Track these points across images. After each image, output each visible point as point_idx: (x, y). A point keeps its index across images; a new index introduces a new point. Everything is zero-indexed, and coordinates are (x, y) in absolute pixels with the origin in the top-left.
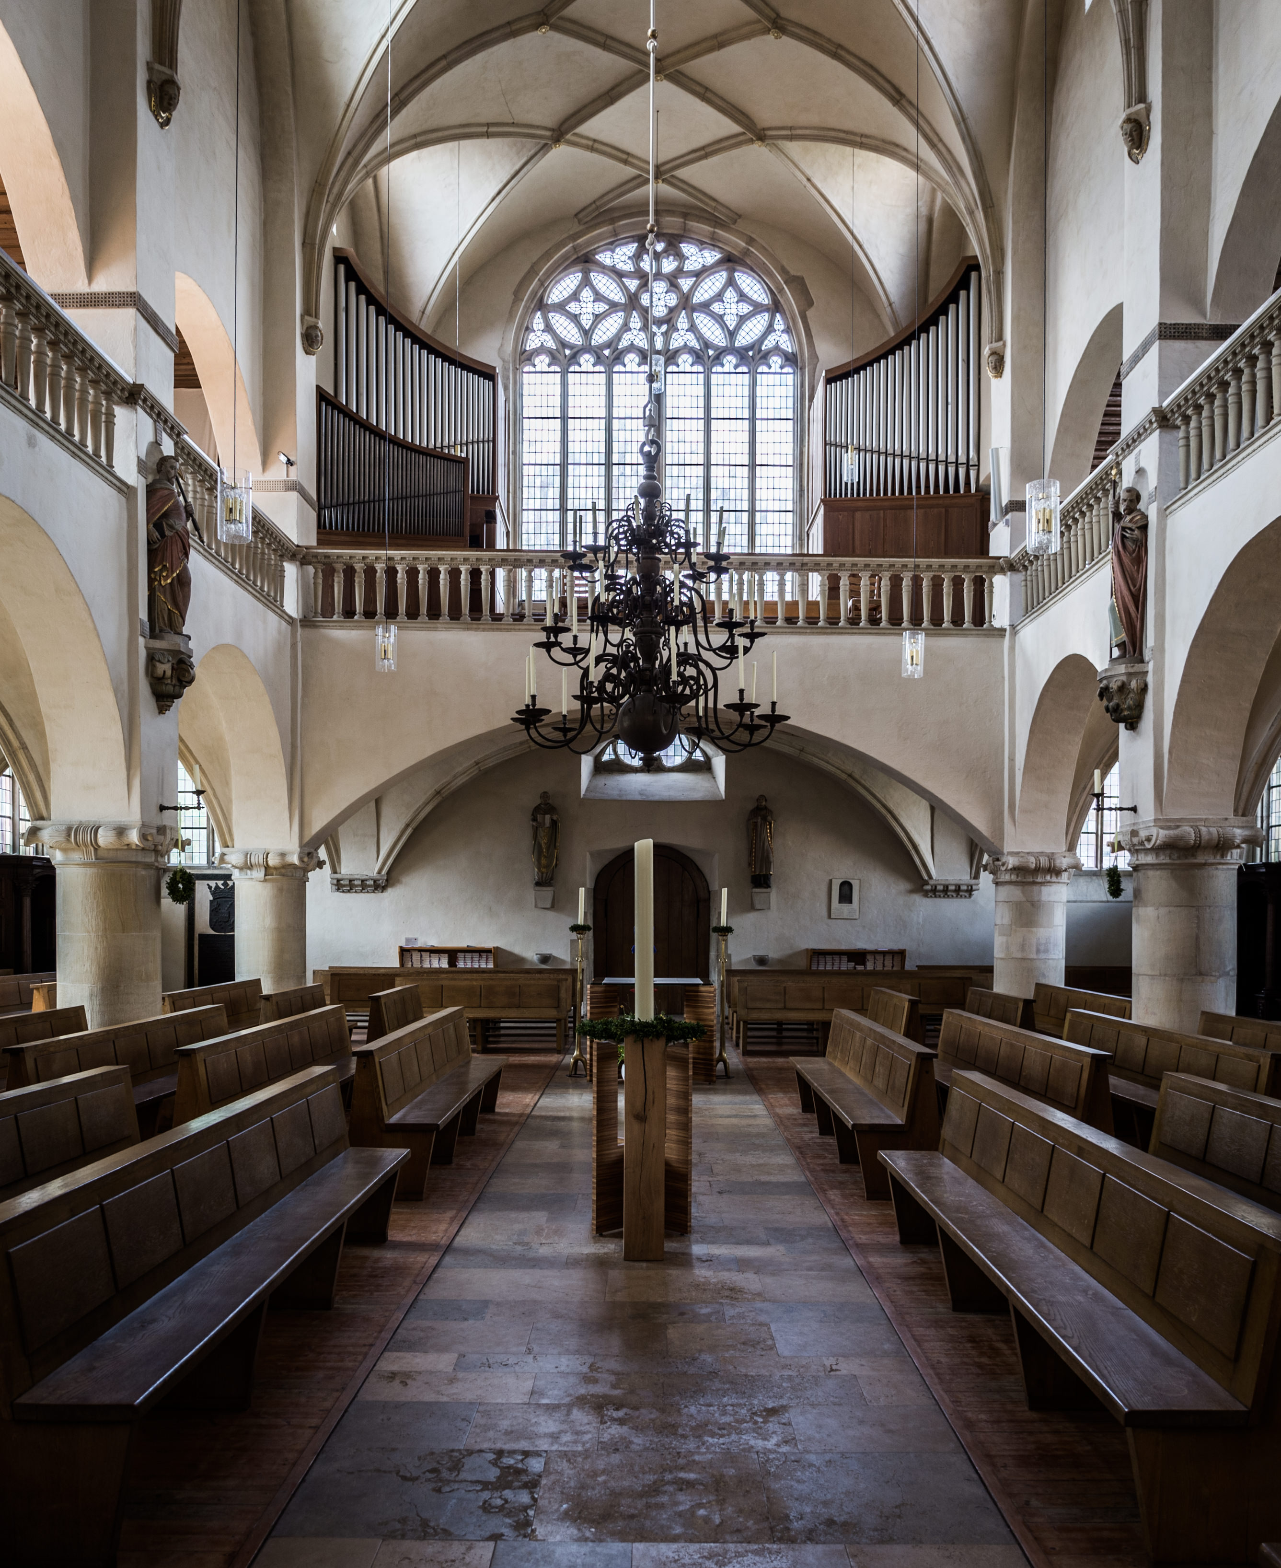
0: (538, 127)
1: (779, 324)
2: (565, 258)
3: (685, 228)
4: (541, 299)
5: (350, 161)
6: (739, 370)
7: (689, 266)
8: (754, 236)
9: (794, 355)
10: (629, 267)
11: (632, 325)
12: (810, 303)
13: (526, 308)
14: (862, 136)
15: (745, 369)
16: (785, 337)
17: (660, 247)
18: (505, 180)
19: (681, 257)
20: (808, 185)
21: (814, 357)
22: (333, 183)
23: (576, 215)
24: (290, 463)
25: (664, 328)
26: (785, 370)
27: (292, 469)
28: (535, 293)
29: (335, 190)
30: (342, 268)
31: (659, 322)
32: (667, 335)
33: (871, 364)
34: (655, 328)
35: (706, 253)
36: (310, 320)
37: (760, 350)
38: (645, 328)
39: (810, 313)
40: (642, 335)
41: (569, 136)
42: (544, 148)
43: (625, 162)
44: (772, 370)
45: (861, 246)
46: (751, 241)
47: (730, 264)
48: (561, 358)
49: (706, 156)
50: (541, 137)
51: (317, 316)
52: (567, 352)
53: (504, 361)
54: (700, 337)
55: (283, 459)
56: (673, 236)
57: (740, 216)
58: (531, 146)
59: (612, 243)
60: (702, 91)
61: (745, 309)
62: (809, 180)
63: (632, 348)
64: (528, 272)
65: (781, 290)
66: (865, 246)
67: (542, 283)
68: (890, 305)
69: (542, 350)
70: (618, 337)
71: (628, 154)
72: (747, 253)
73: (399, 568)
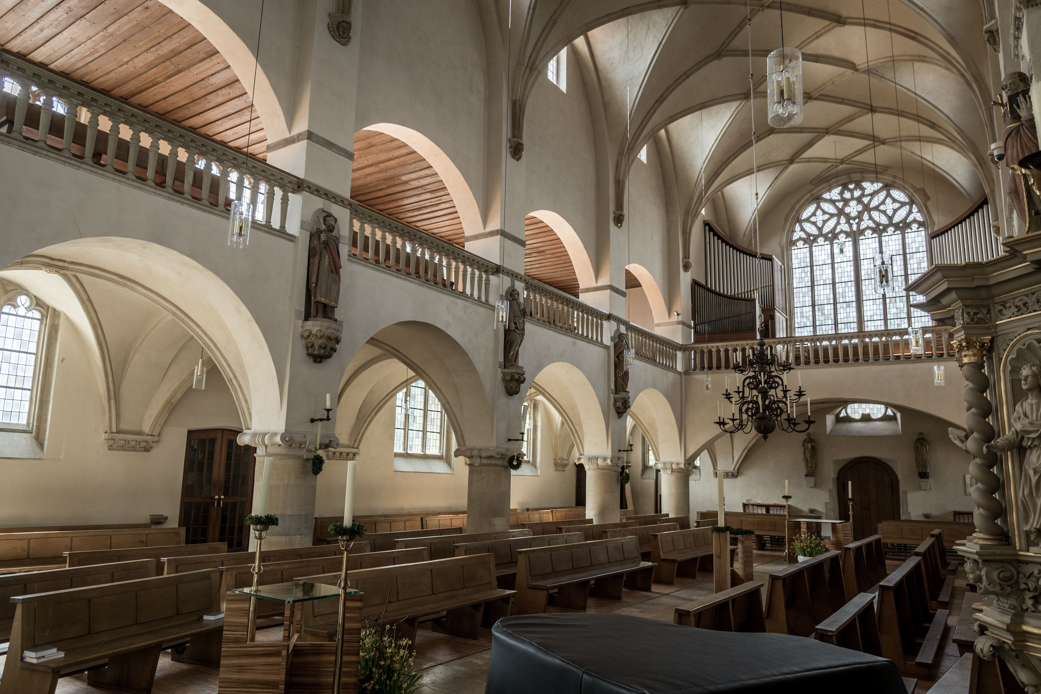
0: (782, 161)
1: (915, 209)
2: (807, 200)
3: (863, 177)
4: (798, 218)
5: (700, 199)
6: (896, 233)
7: (867, 192)
8: (896, 175)
9: (924, 222)
10: (838, 197)
11: (841, 222)
12: (928, 199)
13: (791, 224)
15: (899, 232)
16: (919, 214)
17: (851, 186)
18: (772, 180)
19: (863, 189)
20: (913, 155)
21: (933, 223)
23: (810, 182)
24: (678, 315)
25: (857, 220)
26: (920, 229)
27: (680, 316)
28: (794, 217)
30: (707, 227)
31: (854, 219)
32: (858, 224)
33: (954, 227)
34: (852, 221)
35: (875, 185)
36: (686, 260)
37: (906, 222)
38: (848, 222)
39: (929, 204)
40: (847, 225)
41: (797, 160)
42: (787, 167)
43: (826, 162)
44: (913, 230)
45: (947, 173)
46: (895, 177)
47: (887, 188)
48: (809, 241)
49: (862, 153)
50: (784, 164)
51: (689, 258)
52: (812, 238)
53: (782, 247)
54: (874, 221)
55: (676, 313)
56: (857, 181)
57: (888, 168)
58: (781, 168)
59: (829, 189)
60: (850, 134)
61: (897, 205)
62: (912, 153)
63: (842, 232)
64: (791, 209)
65: (913, 195)
66: (949, 172)
67: (797, 212)
68: (968, 194)
69: (800, 239)
70: (835, 228)
71: (826, 159)
72: (894, 182)
73: (721, 349)
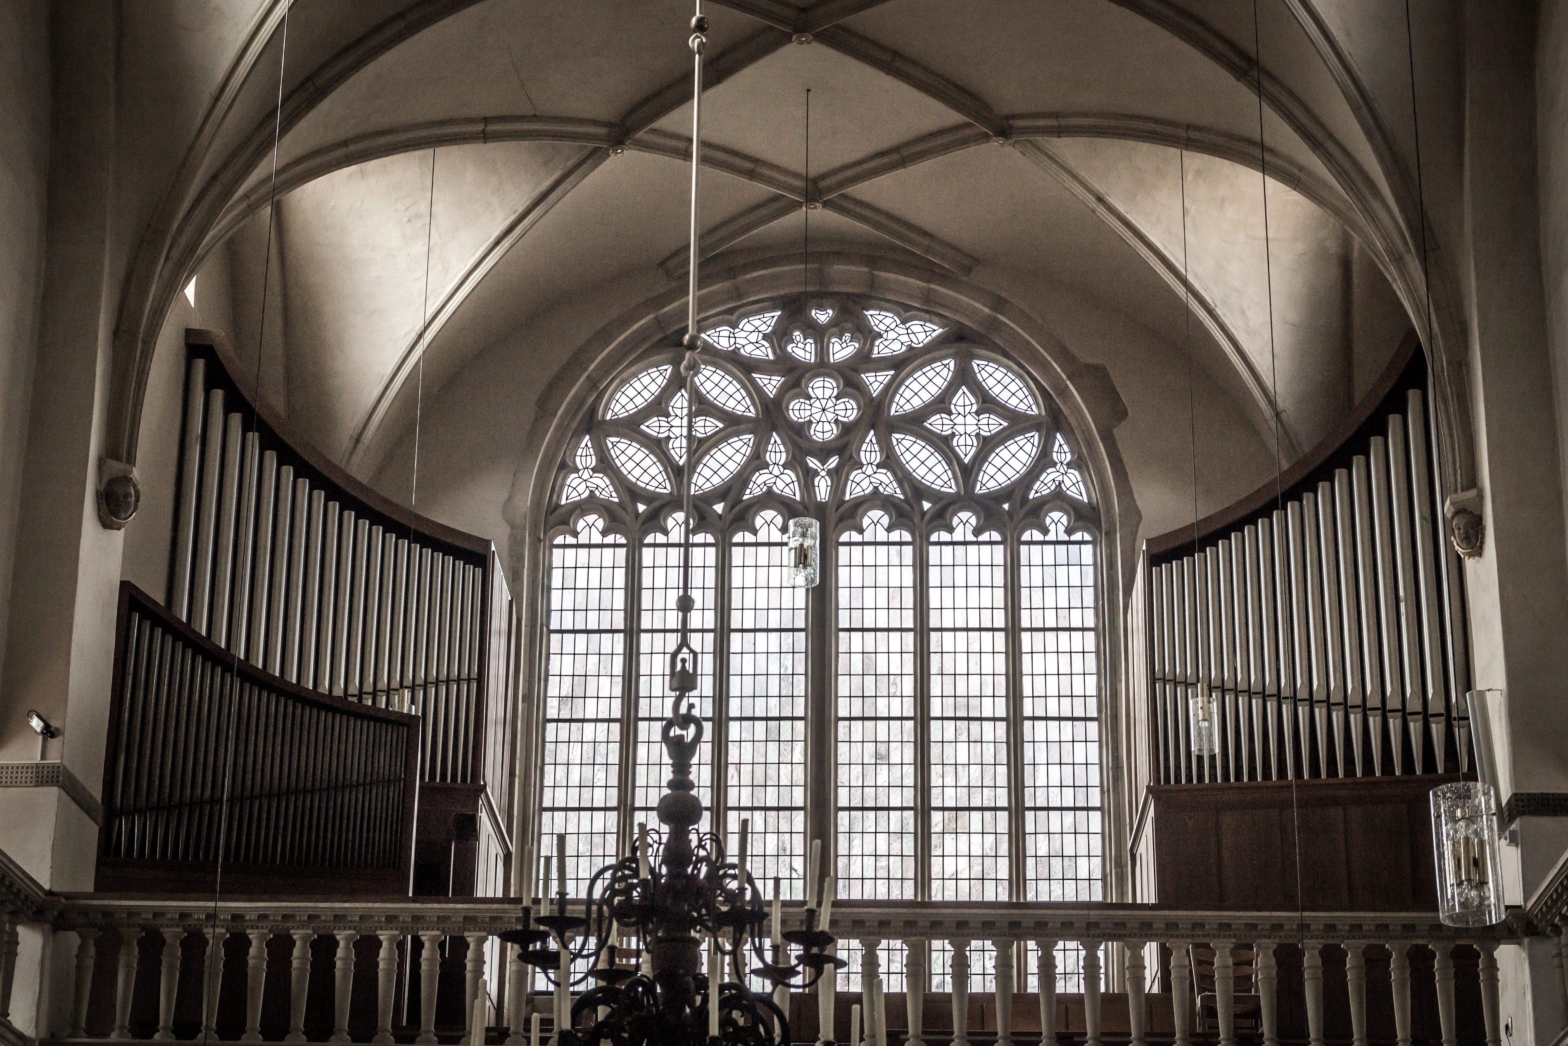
0: (581, 121)
1: (1061, 450)
2: (641, 337)
3: (872, 283)
4: (593, 411)
5: (217, 189)
6: (985, 537)
7: (882, 349)
8: (1004, 295)
9: (1092, 507)
10: (765, 352)
11: (770, 457)
12: (1121, 414)
13: (562, 429)
14: (1188, 127)
15: (996, 536)
16: (1074, 475)
17: (822, 317)
18: (521, 209)
19: (868, 335)
20: (1101, 210)
21: (1132, 514)
22: (180, 230)
23: (662, 264)
24: (49, 732)
25: (833, 462)
26: (1077, 536)
27: (54, 744)
28: (579, 401)
29: (184, 240)
30: (200, 365)
31: (823, 452)
32: (838, 477)
33: (1238, 526)
34: (813, 463)
35: (916, 326)
36: (116, 467)
37: (1025, 499)
38: (795, 462)
39: (1120, 433)
40: (790, 475)
41: (641, 135)
42: (595, 156)
43: (751, 174)
44: (1051, 537)
45: (1210, 312)
46: (999, 303)
47: (963, 346)
48: (628, 519)
49: (903, 163)
50: (587, 137)
51: (131, 460)
52: (641, 508)
53: (513, 527)
54: (903, 477)
55: (36, 723)
56: (849, 296)
57: (977, 261)
58: (570, 151)
59: (731, 311)
60: (887, 57)
61: (992, 424)
62: (1100, 199)
63: (769, 499)
64: (568, 364)
65: (1063, 391)
66: (1219, 312)
67: (593, 383)
68: (1278, 415)
69: (590, 504)
70: (742, 479)
71: (756, 161)
72: (994, 325)
73: (253, 935)
